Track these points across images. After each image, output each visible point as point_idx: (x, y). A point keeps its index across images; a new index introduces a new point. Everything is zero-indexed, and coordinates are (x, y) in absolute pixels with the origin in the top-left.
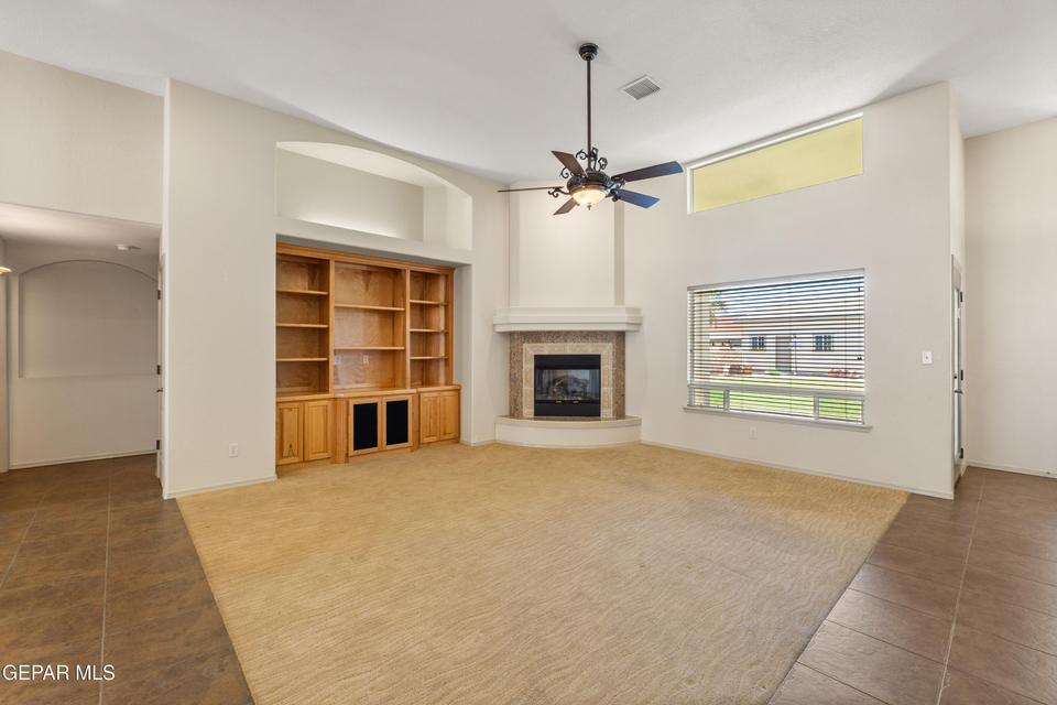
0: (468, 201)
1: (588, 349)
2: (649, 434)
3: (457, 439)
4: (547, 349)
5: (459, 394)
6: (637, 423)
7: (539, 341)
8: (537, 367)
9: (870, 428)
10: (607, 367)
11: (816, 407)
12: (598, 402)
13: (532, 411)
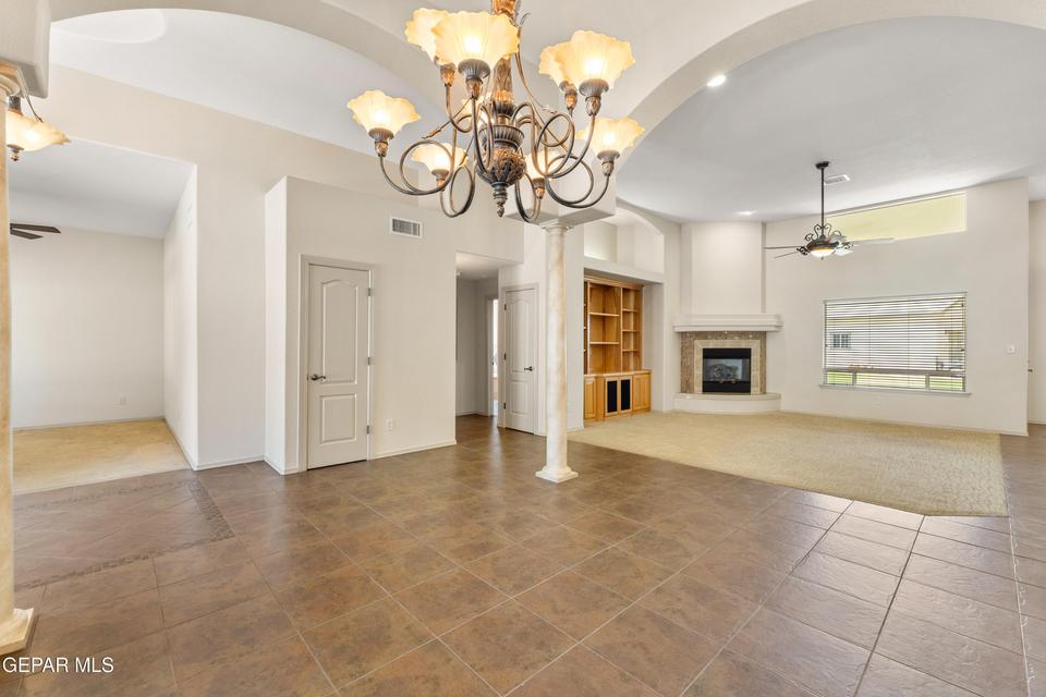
0: (661, 239)
1: (743, 344)
2: (786, 405)
3: (648, 409)
4: (713, 344)
5: (650, 378)
6: (777, 397)
7: (706, 338)
8: (705, 357)
9: (970, 394)
10: (755, 357)
11: (927, 382)
12: (750, 382)
13: (701, 389)
